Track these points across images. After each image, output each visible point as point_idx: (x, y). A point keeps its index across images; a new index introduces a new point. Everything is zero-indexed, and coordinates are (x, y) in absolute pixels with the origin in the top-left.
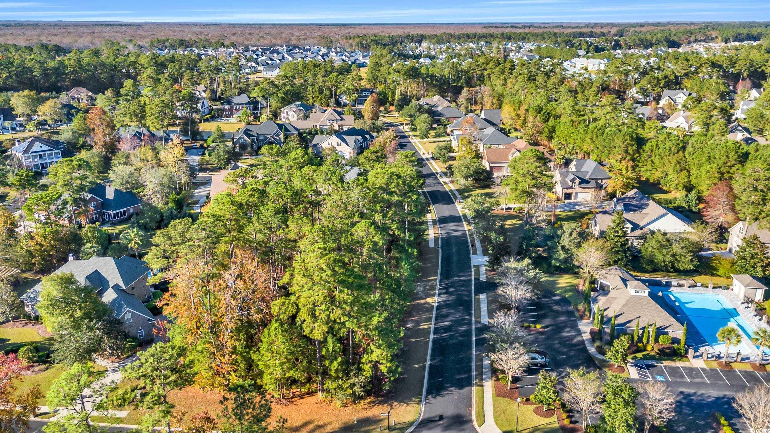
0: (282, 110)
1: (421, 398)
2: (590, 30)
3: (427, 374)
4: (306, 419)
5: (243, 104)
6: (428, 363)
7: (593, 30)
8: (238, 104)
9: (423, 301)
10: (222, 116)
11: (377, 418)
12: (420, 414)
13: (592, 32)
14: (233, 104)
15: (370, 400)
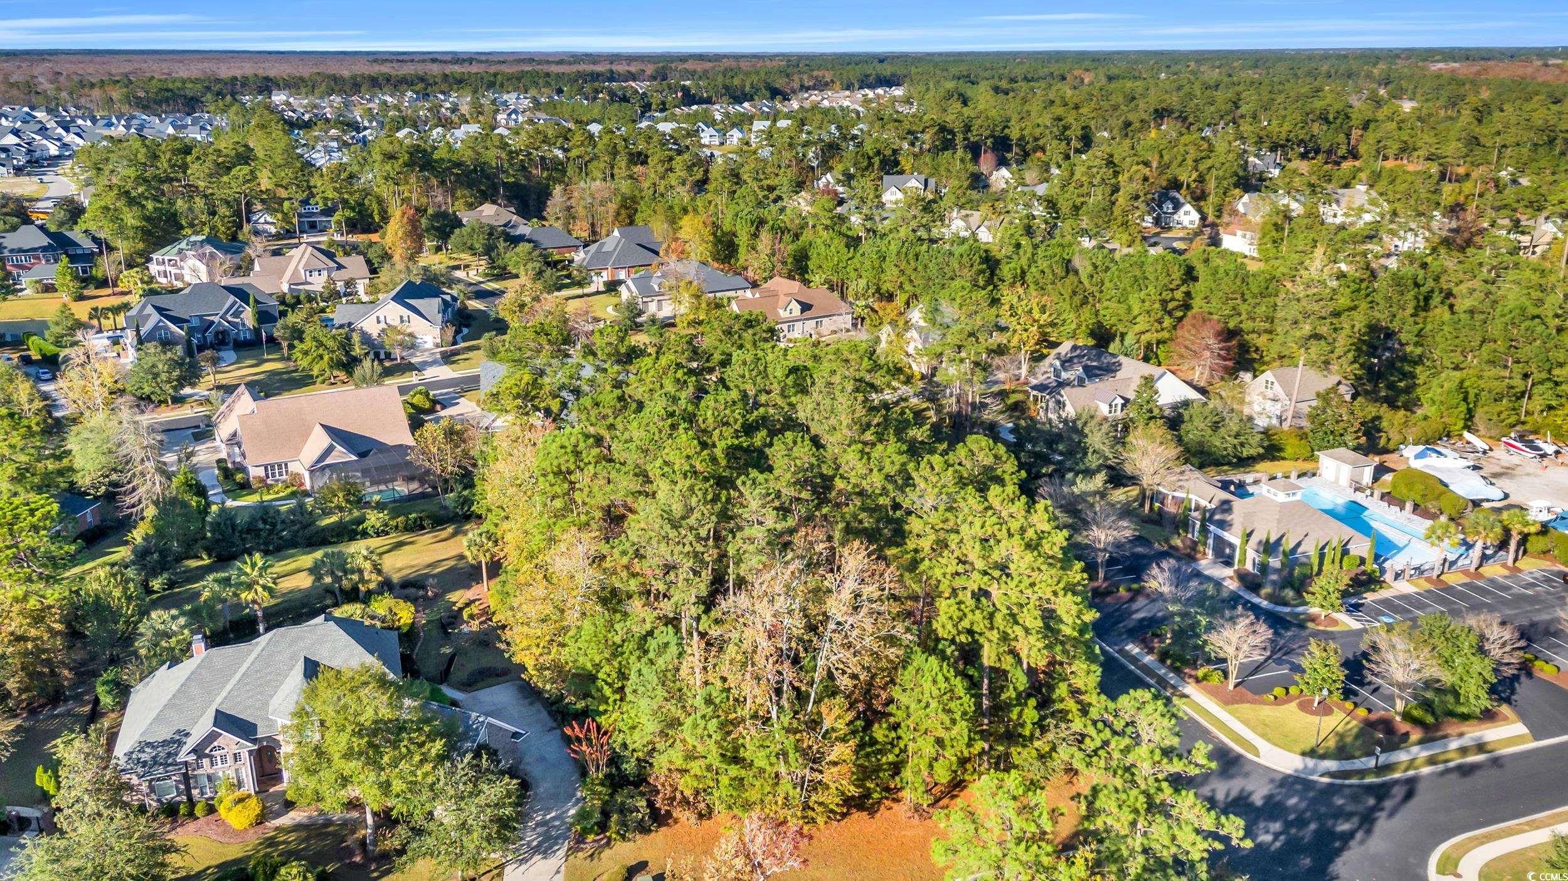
0: (154, 256)
2: (608, 67)
5: (34, 250)
7: (615, 68)
8: (21, 250)
13: (611, 71)
14: (6, 253)
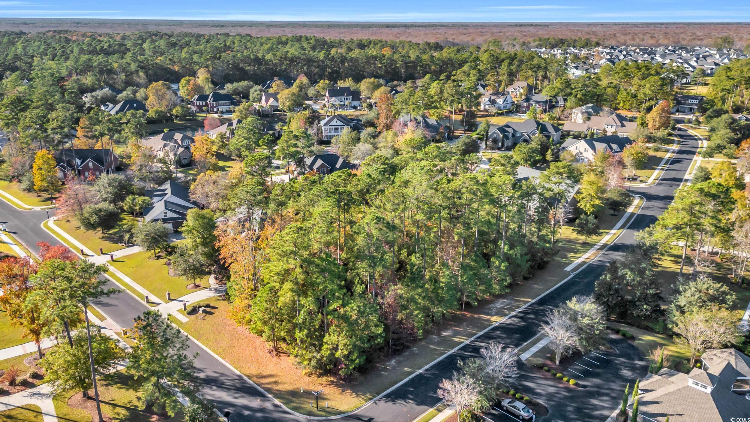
0: (574, 110)
1: (375, 397)
3: (407, 379)
4: (274, 373)
5: (540, 102)
6: (421, 371)
8: (536, 102)
9: (486, 317)
10: (519, 112)
11: (322, 396)
12: (358, 409)
14: (531, 102)
15: (332, 379)
